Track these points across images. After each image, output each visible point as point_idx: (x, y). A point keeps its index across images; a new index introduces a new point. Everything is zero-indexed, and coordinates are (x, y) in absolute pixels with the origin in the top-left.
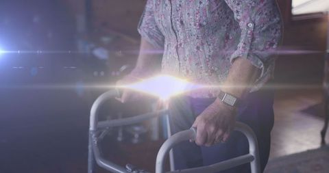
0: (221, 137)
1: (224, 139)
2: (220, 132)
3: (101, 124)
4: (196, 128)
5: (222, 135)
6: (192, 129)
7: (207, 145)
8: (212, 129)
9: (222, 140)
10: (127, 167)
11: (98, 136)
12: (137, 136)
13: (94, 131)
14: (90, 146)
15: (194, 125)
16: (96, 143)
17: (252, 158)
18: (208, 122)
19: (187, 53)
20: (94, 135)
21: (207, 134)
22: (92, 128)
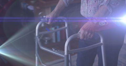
0: (90, 36)
1: (91, 37)
2: (90, 34)
3: (41, 33)
4: (80, 33)
5: (91, 35)
6: (78, 33)
7: (85, 39)
8: (87, 33)
9: (90, 37)
10: (53, 49)
11: (39, 38)
12: (46, 41)
13: (38, 36)
14: (36, 42)
15: (79, 32)
16: (39, 40)
17: (102, 44)
18: (85, 30)
19: (91, 3)
20: (38, 38)
21: (85, 35)
22: (37, 35)
